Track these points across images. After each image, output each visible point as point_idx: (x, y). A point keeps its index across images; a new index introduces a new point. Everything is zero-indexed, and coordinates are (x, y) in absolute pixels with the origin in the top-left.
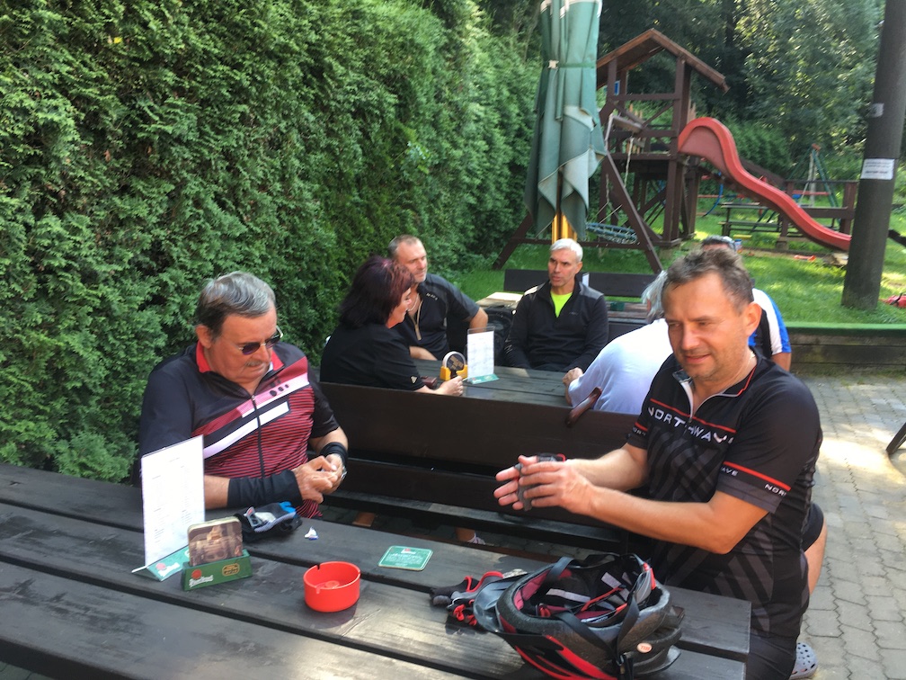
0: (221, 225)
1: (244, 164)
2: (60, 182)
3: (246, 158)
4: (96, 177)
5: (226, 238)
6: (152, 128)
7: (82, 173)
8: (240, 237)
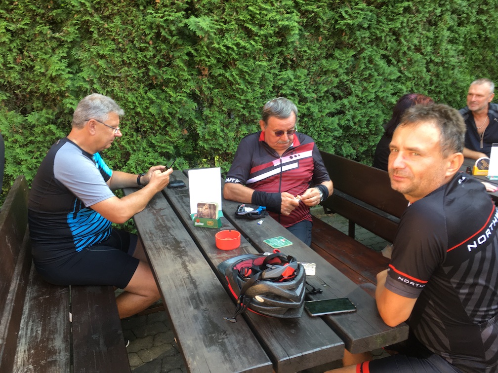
0: (384, 73)
1: (405, 37)
2: (293, 54)
3: (407, 34)
4: (314, 48)
5: (387, 80)
6: (342, 22)
7: (306, 49)
8: (398, 80)
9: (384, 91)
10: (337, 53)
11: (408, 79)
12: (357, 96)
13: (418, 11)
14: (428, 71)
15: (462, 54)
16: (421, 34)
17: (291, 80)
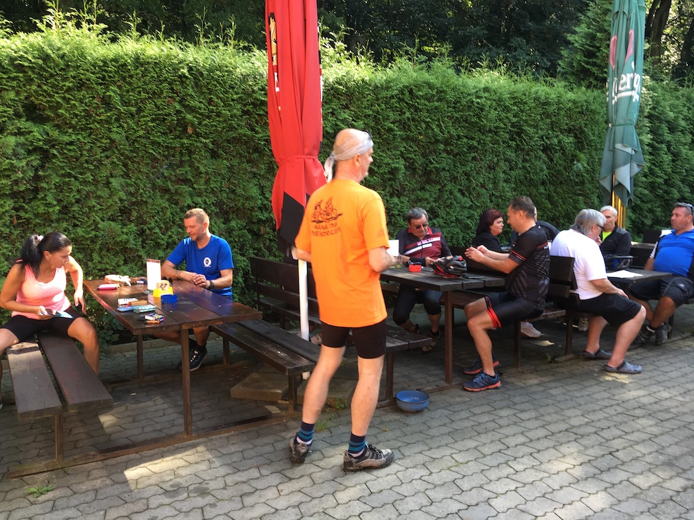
0: (461, 202)
1: (474, 177)
2: (399, 186)
3: (475, 175)
4: (411, 184)
5: (463, 207)
6: (432, 166)
7: (407, 183)
8: (470, 207)
9: (461, 215)
10: (428, 187)
11: (478, 207)
12: (443, 218)
13: (481, 159)
14: (491, 201)
15: (515, 191)
16: (485, 175)
17: (397, 205)
